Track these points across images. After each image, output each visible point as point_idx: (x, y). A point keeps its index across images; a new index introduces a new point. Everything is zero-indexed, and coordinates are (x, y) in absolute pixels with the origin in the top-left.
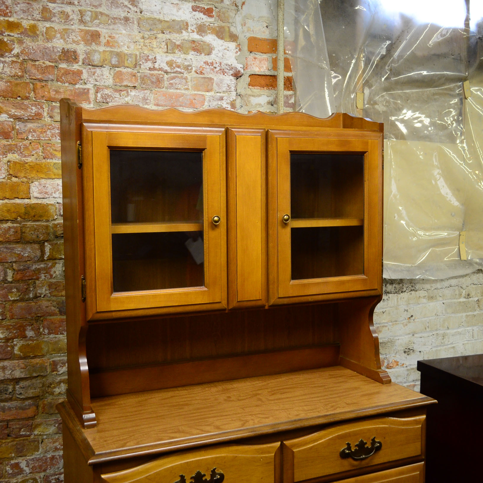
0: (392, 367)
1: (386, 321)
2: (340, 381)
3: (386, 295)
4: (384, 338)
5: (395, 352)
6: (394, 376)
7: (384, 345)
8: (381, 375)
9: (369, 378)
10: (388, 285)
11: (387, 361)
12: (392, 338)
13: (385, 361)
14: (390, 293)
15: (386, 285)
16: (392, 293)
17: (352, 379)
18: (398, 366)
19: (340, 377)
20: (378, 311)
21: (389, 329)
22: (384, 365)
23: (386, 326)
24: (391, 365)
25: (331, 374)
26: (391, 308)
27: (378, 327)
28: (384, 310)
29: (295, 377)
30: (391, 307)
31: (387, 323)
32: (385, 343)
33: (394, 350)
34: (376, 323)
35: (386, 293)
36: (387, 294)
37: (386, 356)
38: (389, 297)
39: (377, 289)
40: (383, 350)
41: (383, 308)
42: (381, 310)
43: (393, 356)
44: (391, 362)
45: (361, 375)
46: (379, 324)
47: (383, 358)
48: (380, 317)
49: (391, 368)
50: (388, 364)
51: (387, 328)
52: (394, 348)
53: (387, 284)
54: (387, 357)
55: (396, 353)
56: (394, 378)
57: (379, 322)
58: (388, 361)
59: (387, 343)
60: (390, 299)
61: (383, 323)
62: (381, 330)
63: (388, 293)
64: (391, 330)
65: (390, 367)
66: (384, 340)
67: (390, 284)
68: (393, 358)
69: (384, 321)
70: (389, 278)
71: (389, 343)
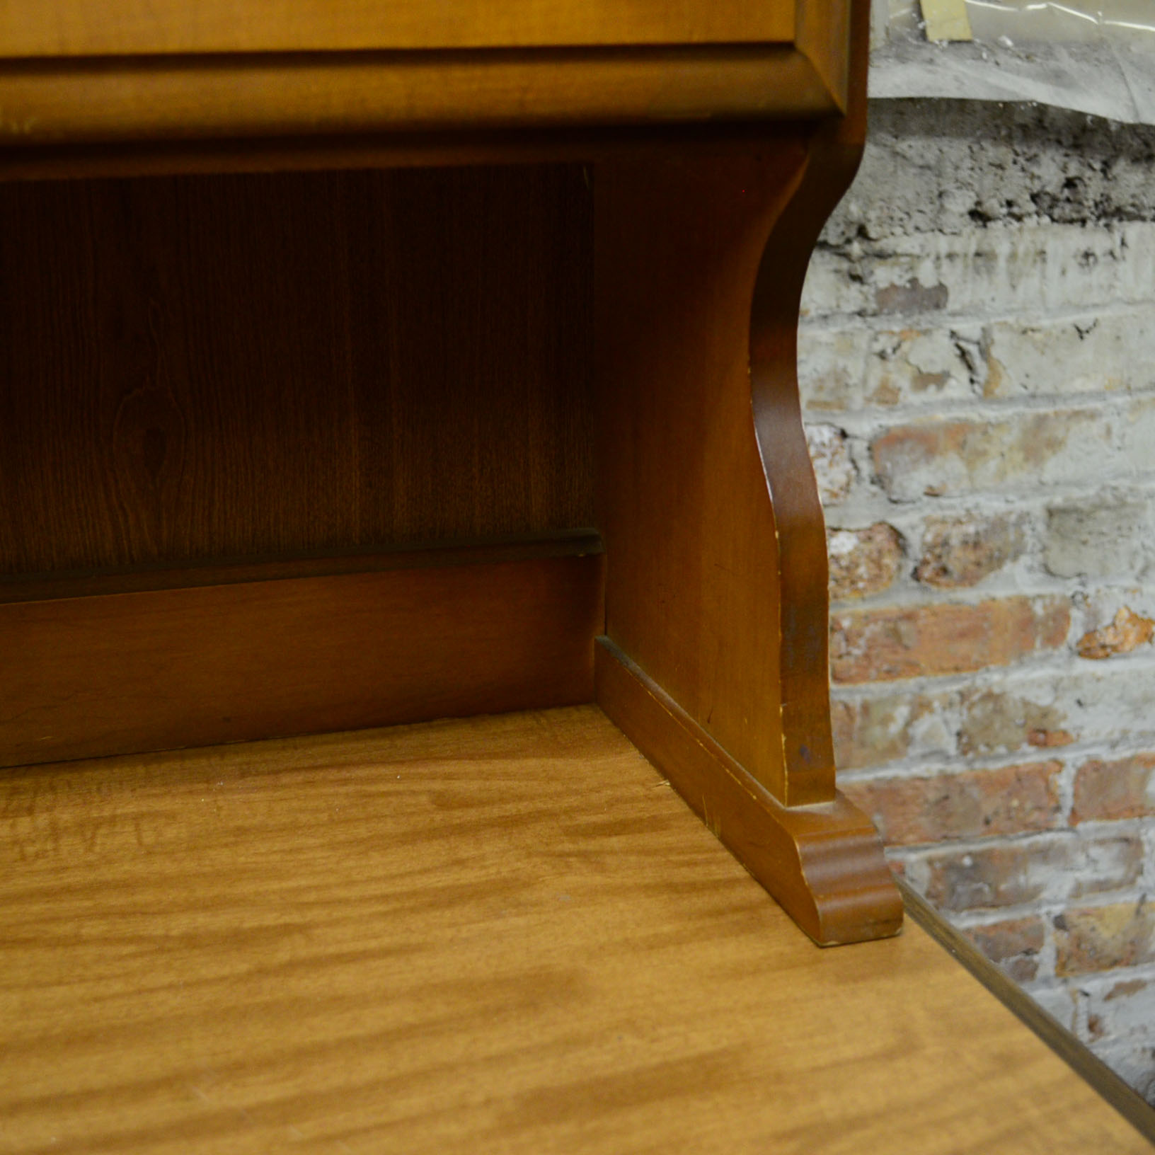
0: (1114, 648)
1: (1090, 386)
2: (469, 876)
3: (1107, 226)
4: (1079, 484)
5: (1139, 564)
6: (1121, 698)
7: (1071, 522)
8: (810, 859)
9: (740, 858)
10: (1120, 167)
11: (1088, 614)
12: (1124, 484)
13: (1076, 614)
14: (1132, 217)
15: (1105, 170)
16: (1143, 219)
17: (584, 855)
18: (1147, 646)
19: (510, 824)
20: (1045, 323)
21: (1109, 431)
22: (1063, 635)
23: (1093, 416)
24: (1109, 639)
25: (457, 786)
26: (1131, 310)
27: (1041, 421)
28: (1085, 319)
29: (144, 806)
30: (1132, 303)
31: (1099, 395)
32: (1076, 510)
33: (1135, 553)
34: (1033, 396)
35: (1105, 214)
36: (1115, 222)
37: (1083, 584)
38: (1123, 243)
39: (784, 48)
40: (1063, 550)
41: (1084, 308)
42: (1069, 319)
43: (1126, 590)
44: (1108, 621)
45: (697, 821)
46: (1052, 398)
47: (1063, 598)
48: (1057, 361)
49: (1107, 656)
50: (1090, 635)
51: (1096, 428)
52: (1136, 543)
53: (1115, 157)
54: (1090, 590)
55: (1144, 572)
56: (1124, 708)
57: (1046, 388)
58: (1094, 615)
59: (1089, 515)
60: (1127, 253)
61: (1074, 396)
62: (1060, 434)
63: (1120, 213)
64: (1123, 436)
65: (1104, 647)
66: (1076, 493)
67: (1135, 160)
68: (1123, 599)
69: (1079, 384)
70: (1129, 119)
71: (1103, 514)
